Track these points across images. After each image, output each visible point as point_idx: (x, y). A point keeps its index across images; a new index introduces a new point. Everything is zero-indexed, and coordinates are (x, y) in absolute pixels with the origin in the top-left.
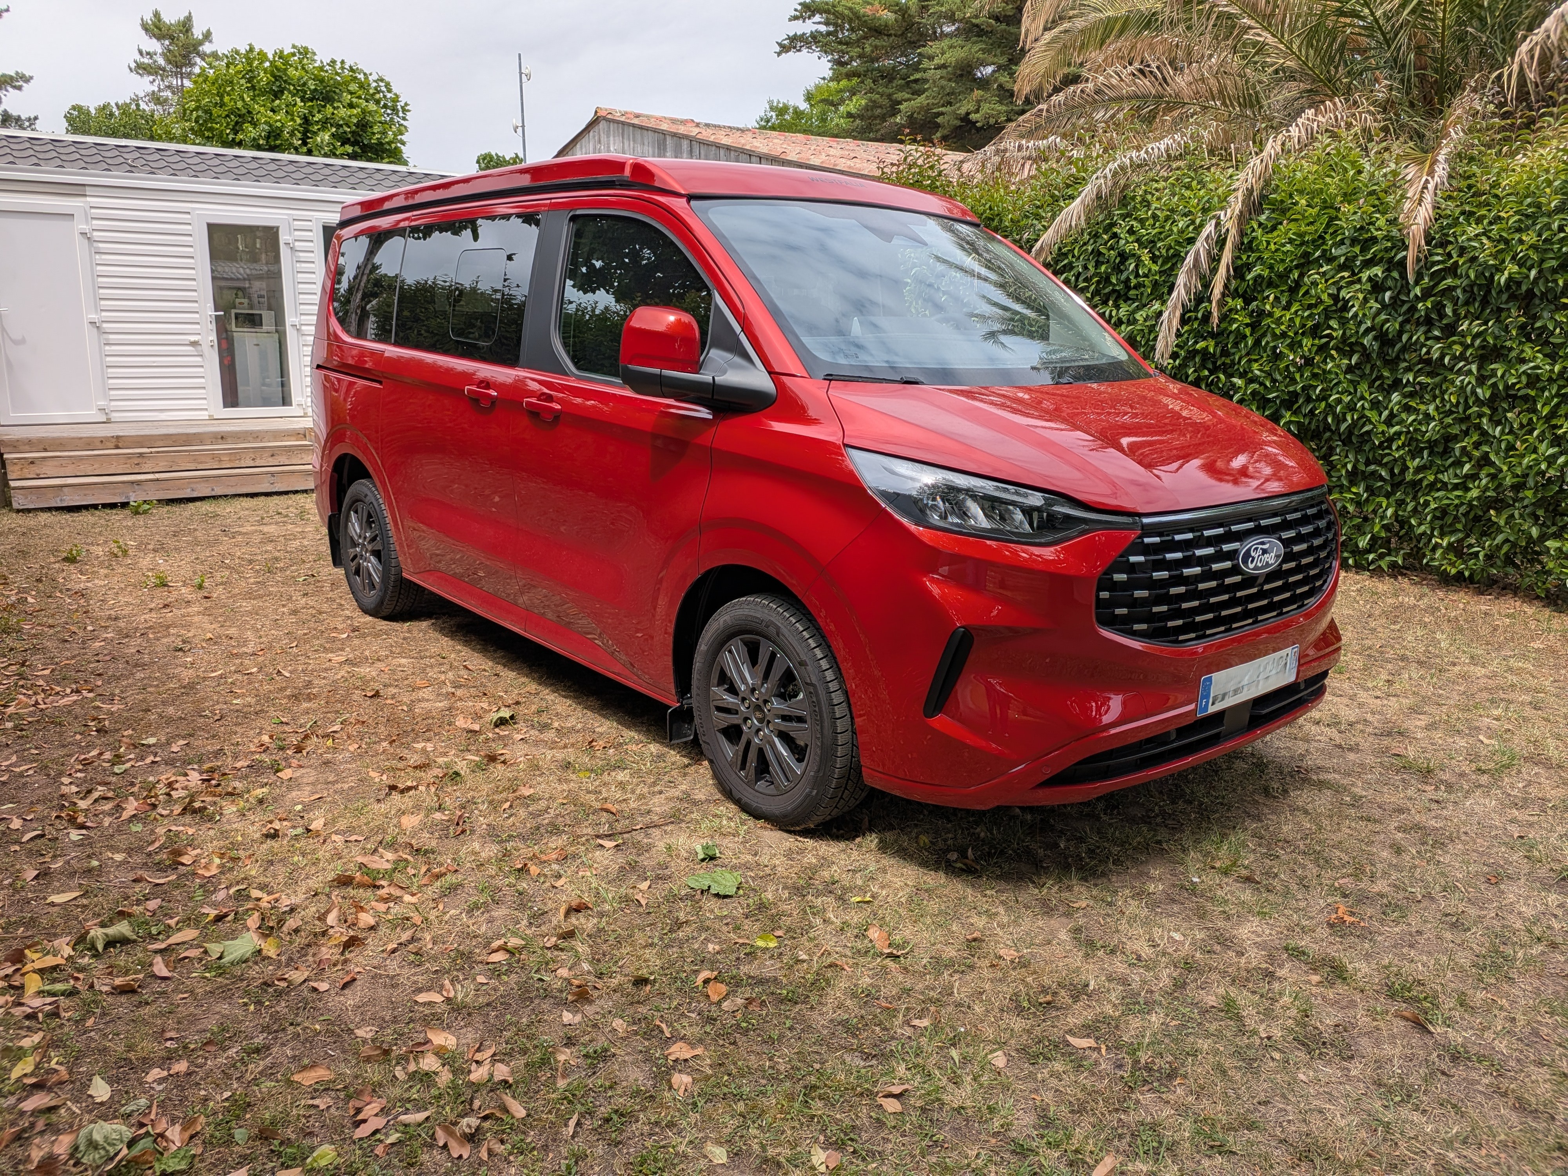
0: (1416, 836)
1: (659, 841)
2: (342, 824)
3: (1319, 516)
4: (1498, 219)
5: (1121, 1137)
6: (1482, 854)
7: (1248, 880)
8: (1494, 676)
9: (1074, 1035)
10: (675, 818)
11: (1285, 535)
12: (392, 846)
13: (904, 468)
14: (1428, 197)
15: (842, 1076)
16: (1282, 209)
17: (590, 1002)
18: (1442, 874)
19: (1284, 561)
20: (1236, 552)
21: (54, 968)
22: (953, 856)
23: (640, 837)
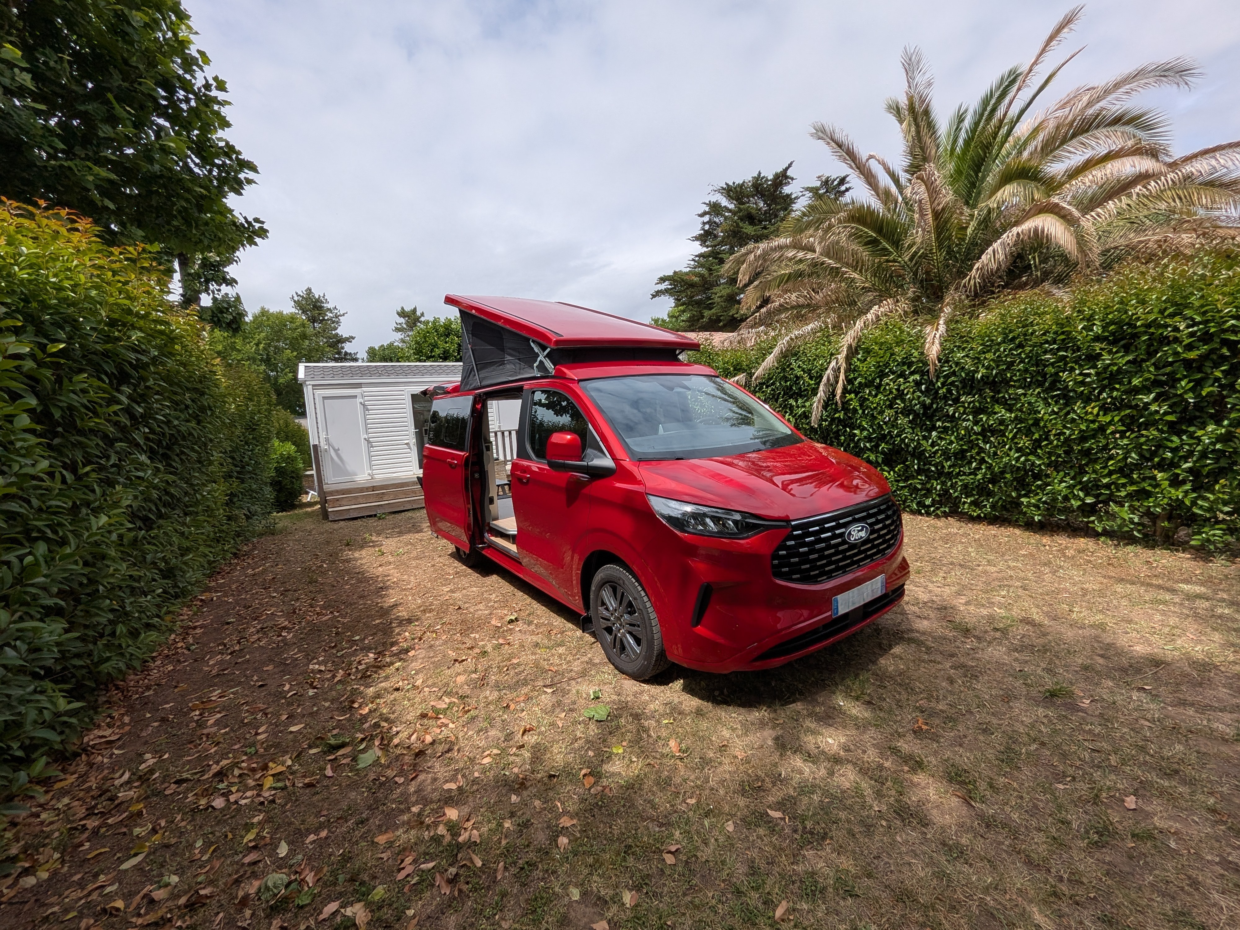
0: (961, 671)
1: (574, 688)
2: (430, 682)
3: (888, 508)
4: (972, 349)
5: (793, 883)
6: (999, 682)
7: (869, 703)
8: (1001, 571)
9: (772, 809)
10: (583, 674)
11: (869, 521)
12: (449, 694)
13: (673, 504)
14: (937, 341)
15: (646, 839)
16: (868, 351)
17: (526, 788)
18: (977, 697)
19: (871, 534)
20: (844, 533)
21: (280, 773)
22: (717, 693)
23: (565, 685)
